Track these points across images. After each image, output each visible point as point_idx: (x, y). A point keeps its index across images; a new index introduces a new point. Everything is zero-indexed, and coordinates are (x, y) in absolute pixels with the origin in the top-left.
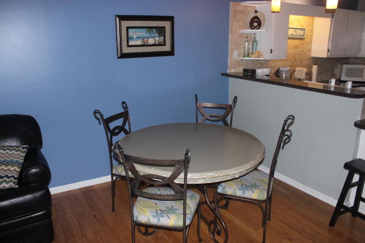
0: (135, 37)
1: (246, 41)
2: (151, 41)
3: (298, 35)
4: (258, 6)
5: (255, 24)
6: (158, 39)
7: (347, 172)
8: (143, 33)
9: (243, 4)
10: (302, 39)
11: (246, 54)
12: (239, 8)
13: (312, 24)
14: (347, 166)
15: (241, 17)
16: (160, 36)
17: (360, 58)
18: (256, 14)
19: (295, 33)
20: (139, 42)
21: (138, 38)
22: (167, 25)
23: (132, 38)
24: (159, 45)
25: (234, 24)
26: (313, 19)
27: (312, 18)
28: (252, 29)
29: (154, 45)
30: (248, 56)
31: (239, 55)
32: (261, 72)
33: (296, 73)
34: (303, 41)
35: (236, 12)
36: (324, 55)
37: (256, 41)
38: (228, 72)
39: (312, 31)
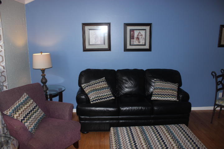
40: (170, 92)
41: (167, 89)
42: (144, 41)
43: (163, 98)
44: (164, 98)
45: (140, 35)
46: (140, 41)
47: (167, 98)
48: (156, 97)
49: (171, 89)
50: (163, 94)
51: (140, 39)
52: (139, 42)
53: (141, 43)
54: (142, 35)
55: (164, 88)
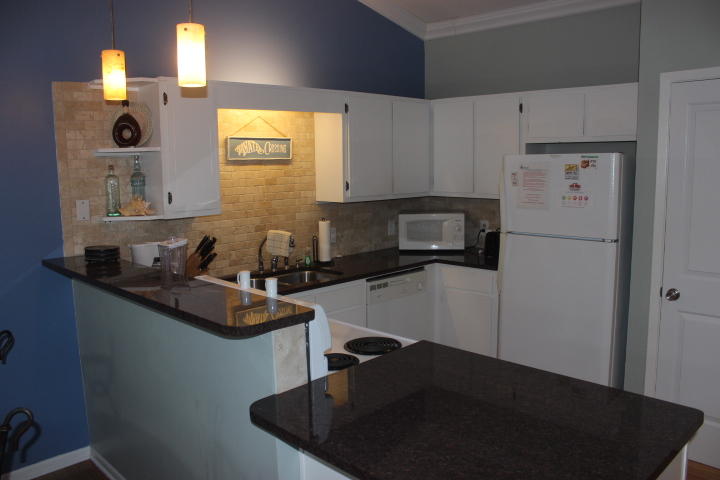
1: (110, 176)
3: (271, 155)
5: (127, 134)
9: (94, 85)
10: (286, 162)
11: (111, 208)
13: (311, 128)
15: (92, 117)
18: (125, 111)
19: (259, 150)
25: (70, 135)
26: (312, 116)
27: (307, 114)
28: (121, 146)
31: (93, 211)
33: (267, 243)
34: (290, 167)
35: (72, 106)
36: (338, 196)
38: (66, 254)
39: (312, 143)
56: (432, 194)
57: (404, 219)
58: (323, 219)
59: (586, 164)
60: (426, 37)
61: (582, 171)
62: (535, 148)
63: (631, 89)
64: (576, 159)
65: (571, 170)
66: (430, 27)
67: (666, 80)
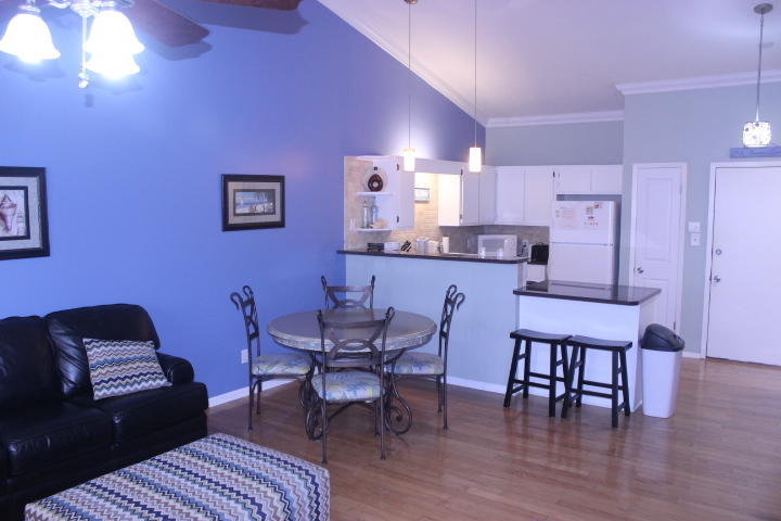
0: (242, 202)
1: (365, 207)
2: (260, 208)
4: (375, 161)
5: (376, 185)
6: (267, 206)
7: (514, 341)
8: (250, 197)
9: (359, 158)
10: (426, 202)
11: (365, 224)
12: (354, 164)
13: (437, 183)
14: (513, 335)
15: (357, 175)
16: (269, 201)
17: (497, 226)
18: (376, 172)
20: (247, 210)
21: (246, 204)
22: (276, 186)
23: (239, 204)
24: (268, 214)
25: (350, 184)
26: (437, 176)
28: (372, 191)
29: (264, 213)
30: (368, 226)
31: (356, 226)
32: (389, 247)
34: (429, 205)
35: (351, 169)
36: (456, 223)
37: (375, 207)
38: (345, 249)
39: (437, 191)
40: (142, 365)
41: (133, 361)
42: (22, 225)
43: (128, 387)
44: (124, 386)
45: (7, 204)
46: (9, 225)
47: (139, 383)
48: (108, 389)
49: (141, 359)
50: (126, 377)
51: (9, 219)
52: (7, 229)
53: (14, 233)
54: (13, 206)
55: (121, 360)
56: (496, 223)
57: (481, 238)
58: (445, 236)
59: (597, 207)
60: (488, 126)
61: (595, 210)
62: (561, 197)
63: (619, 169)
64: (592, 204)
65: (589, 210)
66: (491, 120)
67: (635, 167)
